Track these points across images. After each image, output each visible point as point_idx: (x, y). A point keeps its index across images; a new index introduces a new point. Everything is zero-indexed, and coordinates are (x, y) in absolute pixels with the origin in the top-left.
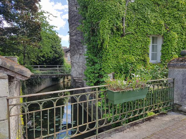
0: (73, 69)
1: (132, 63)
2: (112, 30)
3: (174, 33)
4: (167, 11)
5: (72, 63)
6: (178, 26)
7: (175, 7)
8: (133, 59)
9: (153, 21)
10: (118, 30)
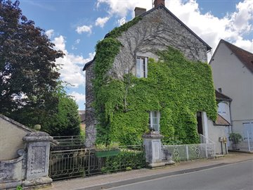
0: (87, 140)
1: (134, 134)
2: (115, 108)
3: (169, 109)
4: (161, 92)
5: (87, 134)
6: (172, 103)
7: (168, 88)
8: (134, 130)
9: (149, 101)
10: (121, 108)
